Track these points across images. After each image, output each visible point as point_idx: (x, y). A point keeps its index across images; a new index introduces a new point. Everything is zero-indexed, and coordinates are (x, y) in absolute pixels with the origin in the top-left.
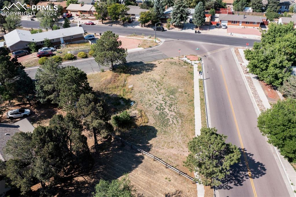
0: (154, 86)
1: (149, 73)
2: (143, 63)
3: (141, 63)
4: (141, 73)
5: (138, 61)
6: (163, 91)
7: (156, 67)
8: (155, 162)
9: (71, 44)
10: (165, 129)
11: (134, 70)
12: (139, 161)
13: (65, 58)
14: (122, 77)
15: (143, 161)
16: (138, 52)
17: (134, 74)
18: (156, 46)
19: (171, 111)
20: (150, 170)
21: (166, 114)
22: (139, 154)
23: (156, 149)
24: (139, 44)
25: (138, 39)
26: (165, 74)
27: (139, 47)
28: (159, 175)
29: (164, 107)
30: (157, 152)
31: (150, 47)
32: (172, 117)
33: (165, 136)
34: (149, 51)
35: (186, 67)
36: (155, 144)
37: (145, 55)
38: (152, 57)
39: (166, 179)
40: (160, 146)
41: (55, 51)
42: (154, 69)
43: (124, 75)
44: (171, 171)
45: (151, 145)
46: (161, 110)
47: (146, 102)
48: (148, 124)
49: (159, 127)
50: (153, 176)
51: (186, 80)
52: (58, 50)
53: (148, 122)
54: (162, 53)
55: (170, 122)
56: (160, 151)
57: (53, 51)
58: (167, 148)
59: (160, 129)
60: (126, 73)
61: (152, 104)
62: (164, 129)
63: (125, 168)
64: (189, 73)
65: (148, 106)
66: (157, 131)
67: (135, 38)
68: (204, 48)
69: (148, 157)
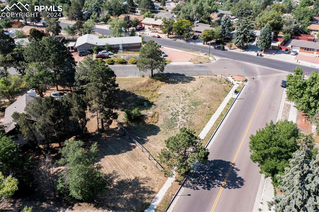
0: (182, 96)
1: (184, 84)
2: (185, 75)
3: (183, 75)
4: (177, 83)
5: (181, 73)
6: (187, 102)
7: (195, 80)
8: (142, 153)
9: (128, 51)
10: (169, 131)
11: (172, 80)
12: (130, 149)
13: (117, 62)
14: (156, 84)
15: (133, 149)
16: (186, 66)
17: (169, 83)
18: (207, 62)
19: (184, 118)
20: (135, 157)
21: (178, 120)
22: (133, 144)
23: (150, 144)
24: (191, 59)
25: (193, 55)
26: (199, 88)
27: (190, 61)
28: (140, 162)
29: (180, 114)
30: (150, 146)
31: (201, 63)
32: (181, 123)
33: (165, 136)
34: (197, 67)
35: (226, 85)
36: (151, 140)
37: (190, 69)
38: (197, 72)
39: (144, 167)
40: (155, 143)
41: (112, 55)
42: (191, 82)
43: (159, 82)
44: (152, 163)
45: (148, 140)
46: (175, 116)
47: (165, 107)
48: (156, 124)
49: (164, 128)
50: (134, 162)
51: (217, 96)
52: (114, 54)
53: (156, 123)
54: (209, 70)
55: (177, 126)
56: (153, 146)
57: (110, 55)
58: (160, 146)
59: (164, 130)
60: (162, 81)
61: (170, 109)
62: (167, 131)
63: (116, 151)
64: (225, 90)
65: (165, 110)
66: (160, 130)
67: (191, 53)
68: (257, 70)
69: (139, 148)
